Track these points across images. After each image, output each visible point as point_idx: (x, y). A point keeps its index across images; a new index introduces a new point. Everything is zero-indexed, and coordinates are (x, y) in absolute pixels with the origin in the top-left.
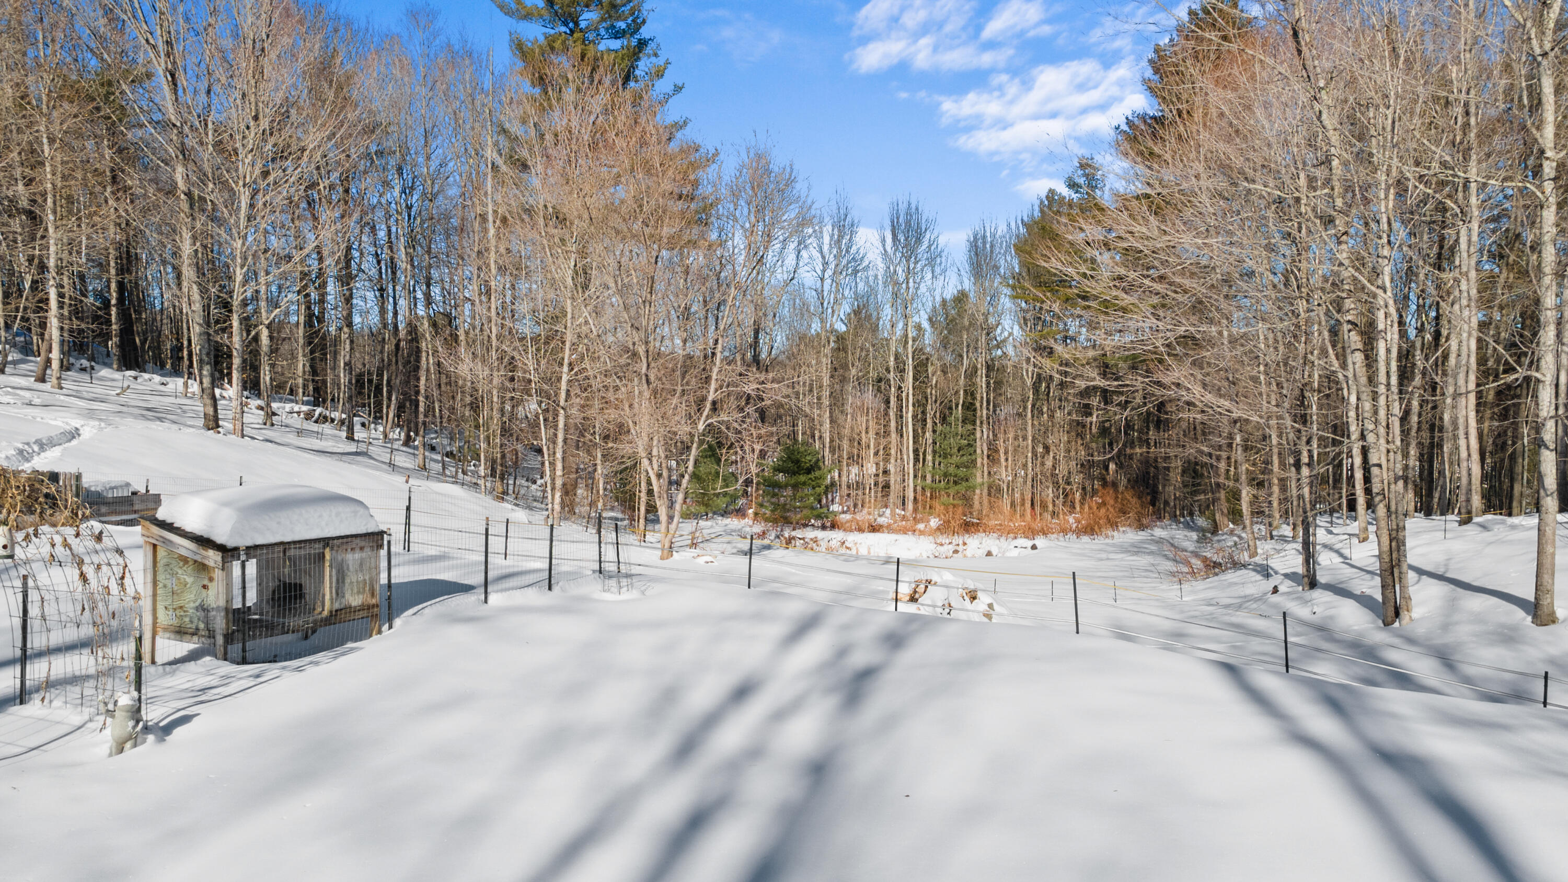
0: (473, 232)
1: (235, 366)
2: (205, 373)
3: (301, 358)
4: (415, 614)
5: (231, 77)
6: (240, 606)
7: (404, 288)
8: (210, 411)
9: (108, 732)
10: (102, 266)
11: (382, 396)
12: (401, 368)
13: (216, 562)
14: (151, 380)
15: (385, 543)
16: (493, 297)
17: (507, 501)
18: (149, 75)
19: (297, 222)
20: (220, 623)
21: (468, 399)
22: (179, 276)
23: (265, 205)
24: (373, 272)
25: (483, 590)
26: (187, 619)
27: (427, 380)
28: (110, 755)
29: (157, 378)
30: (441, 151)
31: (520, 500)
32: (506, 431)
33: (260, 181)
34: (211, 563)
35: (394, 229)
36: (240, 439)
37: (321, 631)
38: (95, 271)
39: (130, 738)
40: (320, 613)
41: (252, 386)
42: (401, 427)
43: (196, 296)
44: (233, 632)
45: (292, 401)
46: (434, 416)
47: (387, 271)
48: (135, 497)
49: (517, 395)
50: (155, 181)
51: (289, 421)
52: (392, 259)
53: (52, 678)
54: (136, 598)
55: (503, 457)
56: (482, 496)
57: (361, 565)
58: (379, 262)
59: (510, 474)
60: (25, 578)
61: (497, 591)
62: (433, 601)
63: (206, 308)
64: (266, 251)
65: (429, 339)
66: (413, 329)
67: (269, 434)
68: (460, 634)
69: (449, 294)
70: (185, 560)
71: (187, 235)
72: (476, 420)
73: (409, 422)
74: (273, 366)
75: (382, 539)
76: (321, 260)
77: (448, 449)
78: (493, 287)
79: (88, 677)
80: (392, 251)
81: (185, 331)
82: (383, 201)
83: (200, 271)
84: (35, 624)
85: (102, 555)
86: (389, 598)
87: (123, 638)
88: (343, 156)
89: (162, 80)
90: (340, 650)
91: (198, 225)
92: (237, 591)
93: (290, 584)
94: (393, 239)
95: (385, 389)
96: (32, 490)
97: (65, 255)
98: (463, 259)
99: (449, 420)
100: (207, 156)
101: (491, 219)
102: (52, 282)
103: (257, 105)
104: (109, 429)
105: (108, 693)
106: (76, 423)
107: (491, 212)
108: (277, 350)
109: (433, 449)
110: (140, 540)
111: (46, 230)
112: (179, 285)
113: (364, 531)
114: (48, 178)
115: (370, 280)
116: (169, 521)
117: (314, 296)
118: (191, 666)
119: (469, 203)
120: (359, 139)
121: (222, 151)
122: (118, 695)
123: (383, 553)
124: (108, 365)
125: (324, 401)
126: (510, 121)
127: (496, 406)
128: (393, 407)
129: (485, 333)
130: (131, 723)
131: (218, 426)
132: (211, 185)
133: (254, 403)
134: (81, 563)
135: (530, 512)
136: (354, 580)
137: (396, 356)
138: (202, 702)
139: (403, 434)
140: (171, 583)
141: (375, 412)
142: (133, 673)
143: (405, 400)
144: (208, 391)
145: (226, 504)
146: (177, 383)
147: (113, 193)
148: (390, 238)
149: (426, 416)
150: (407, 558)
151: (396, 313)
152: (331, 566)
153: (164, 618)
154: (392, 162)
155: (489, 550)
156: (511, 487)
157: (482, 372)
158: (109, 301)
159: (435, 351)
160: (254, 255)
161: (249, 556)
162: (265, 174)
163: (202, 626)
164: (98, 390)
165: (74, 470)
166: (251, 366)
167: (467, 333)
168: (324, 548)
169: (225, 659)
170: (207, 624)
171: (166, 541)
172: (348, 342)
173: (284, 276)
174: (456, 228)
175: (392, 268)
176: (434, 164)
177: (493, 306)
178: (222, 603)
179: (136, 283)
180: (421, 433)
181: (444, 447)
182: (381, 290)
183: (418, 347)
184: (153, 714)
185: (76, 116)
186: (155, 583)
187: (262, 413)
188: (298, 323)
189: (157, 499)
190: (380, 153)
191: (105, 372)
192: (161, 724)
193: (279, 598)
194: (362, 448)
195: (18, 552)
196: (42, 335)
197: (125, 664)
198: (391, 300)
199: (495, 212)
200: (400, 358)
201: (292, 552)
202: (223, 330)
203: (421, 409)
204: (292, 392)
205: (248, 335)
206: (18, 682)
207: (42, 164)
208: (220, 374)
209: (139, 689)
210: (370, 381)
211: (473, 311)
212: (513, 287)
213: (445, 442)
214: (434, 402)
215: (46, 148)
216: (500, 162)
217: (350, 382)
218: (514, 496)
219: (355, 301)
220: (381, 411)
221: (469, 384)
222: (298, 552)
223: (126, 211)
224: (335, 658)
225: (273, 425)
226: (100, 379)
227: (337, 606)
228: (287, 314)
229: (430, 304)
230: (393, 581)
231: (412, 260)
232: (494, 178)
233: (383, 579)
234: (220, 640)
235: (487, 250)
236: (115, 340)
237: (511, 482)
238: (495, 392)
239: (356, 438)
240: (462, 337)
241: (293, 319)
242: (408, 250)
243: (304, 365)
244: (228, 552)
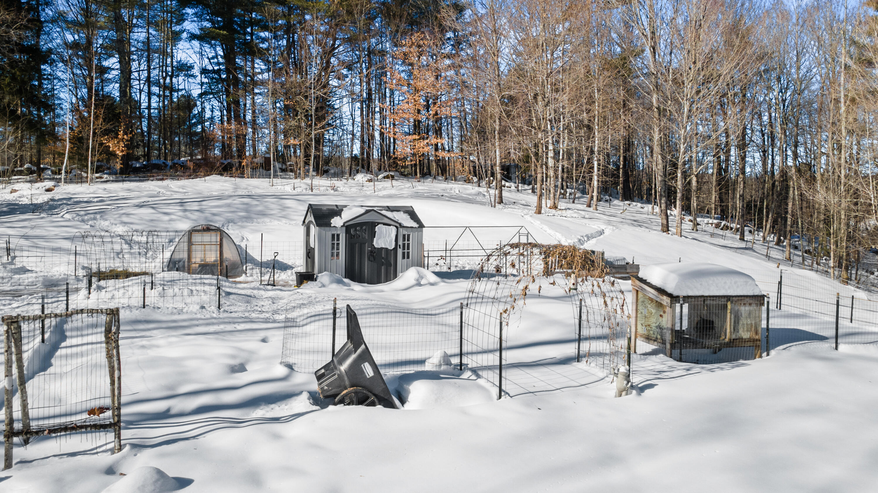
0: (829, 110)
1: (678, 198)
2: (663, 201)
3: (714, 193)
4: (784, 349)
5: (683, 43)
6: (679, 329)
7: (779, 149)
8: (665, 222)
9: (615, 384)
10: (617, 149)
11: (763, 214)
12: (775, 197)
13: (667, 303)
14: (637, 206)
15: (766, 303)
16: (843, 152)
17: (850, 284)
18: (643, 51)
19: (714, 117)
20: (668, 337)
21: (822, 217)
22: (652, 152)
23: (697, 109)
24: (759, 141)
25: (834, 340)
26: (652, 332)
27: (793, 205)
28: (616, 397)
29: (639, 205)
30: (808, 63)
31: (859, 284)
32: (850, 238)
33: (695, 97)
34: (665, 303)
35: (773, 114)
36: (679, 237)
37: (724, 350)
38: (614, 152)
39: (624, 390)
40: (724, 340)
41: (687, 209)
42: (775, 234)
43: (660, 161)
44: (675, 343)
45: (708, 217)
46: (797, 227)
47: (768, 139)
48: (627, 266)
49: (860, 214)
50: (643, 104)
51: (706, 229)
52: (772, 132)
53: (591, 352)
54: (629, 317)
55: (848, 255)
56: (831, 280)
57: (750, 314)
58: (763, 135)
59: (853, 267)
60: (581, 300)
61: (845, 343)
62: (798, 343)
63: (665, 167)
64: (697, 134)
65: (795, 179)
66: (784, 174)
67: (695, 235)
68: (816, 366)
69: (810, 151)
70: (651, 300)
71: (657, 130)
72: (828, 230)
73: (780, 230)
74: (698, 197)
75: (764, 300)
76: (727, 136)
77: (807, 248)
78: (843, 144)
79: (606, 354)
80: (772, 128)
81: (654, 180)
82: (767, 98)
83: (662, 147)
84: (584, 323)
85: (614, 293)
86: (767, 336)
87: (622, 337)
88: (743, 76)
89: (648, 52)
90: (735, 363)
91: (662, 124)
92: (678, 320)
93: (707, 320)
94: (773, 121)
95: (765, 210)
96: (585, 258)
97: (601, 145)
98: (821, 128)
99: (808, 230)
100: (668, 87)
101: (842, 100)
102: (595, 159)
103: (695, 56)
104: (617, 230)
105: (615, 364)
106: (603, 227)
107: (842, 96)
108: (700, 188)
109: (796, 248)
110: (630, 288)
111: (594, 134)
112: (652, 156)
113: (752, 294)
114: (596, 109)
115: (757, 146)
116: (644, 278)
117: (723, 157)
118: (653, 357)
119: (826, 92)
120: (754, 64)
121: (676, 83)
122: (620, 366)
123: (764, 308)
124: (617, 198)
125: (727, 217)
126: (859, 36)
127: (843, 222)
128: (769, 221)
129: (836, 174)
130: (625, 382)
131: (668, 230)
132: (669, 102)
133: (688, 218)
134: (604, 296)
135: (869, 293)
136: (745, 323)
137: (773, 190)
138: (659, 378)
139: (776, 238)
140: (645, 312)
141: (758, 224)
142: (626, 356)
143: (777, 217)
144: (664, 211)
145: (672, 272)
146: (648, 207)
147: (624, 112)
148: (771, 120)
149: (791, 227)
150: (779, 313)
151: (773, 165)
152: (731, 313)
153: (641, 330)
154: (774, 75)
155: (839, 315)
156: (854, 276)
157: (833, 199)
158: (619, 166)
159: (799, 188)
160: (690, 137)
161: (685, 302)
162: (698, 92)
163: (659, 337)
164: (612, 211)
165: (601, 250)
166: (687, 198)
167: (822, 175)
168: (727, 301)
169: (671, 357)
170: (662, 336)
171: (642, 289)
172: (742, 183)
173: (706, 147)
174: (816, 110)
175: (771, 138)
176: (803, 70)
177: (843, 157)
178: (669, 326)
179: (632, 157)
180: (788, 237)
181: (804, 247)
182: (764, 152)
183: (787, 185)
184: (635, 379)
185: (609, 77)
186: (637, 310)
187: (691, 223)
188: (713, 173)
189: (637, 267)
190: (766, 71)
191: (616, 202)
192: (639, 386)
193: (700, 328)
194: (750, 245)
195: (579, 287)
196: (590, 184)
197: (623, 350)
198: (770, 157)
199: (846, 96)
200: (775, 191)
201: (708, 302)
202: (672, 179)
203: (789, 223)
204: (708, 212)
205: (685, 181)
206: (577, 351)
207: (594, 102)
208: (670, 203)
209: (629, 365)
210: (755, 206)
211: (828, 160)
212: (858, 143)
213: (805, 244)
214: (797, 219)
215: (596, 94)
216: (850, 63)
217: (743, 206)
218: (857, 281)
219: (747, 159)
220: (762, 223)
221: (823, 207)
222: (712, 302)
223: (629, 120)
224: (733, 367)
225: (697, 230)
226: (614, 206)
227: (734, 337)
228: (707, 168)
229: (797, 158)
230: (770, 327)
231: (785, 132)
232: (845, 74)
233: (764, 324)
234: (668, 346)
235: (839, 121)
236: (621, 185)
237: (854, 272)
238: (843, 212)
239: (746, 239)
240: (818, 176)
241: (710, 171)
242: (783, 126)
243: (715, 197)
244: (674, 298)
